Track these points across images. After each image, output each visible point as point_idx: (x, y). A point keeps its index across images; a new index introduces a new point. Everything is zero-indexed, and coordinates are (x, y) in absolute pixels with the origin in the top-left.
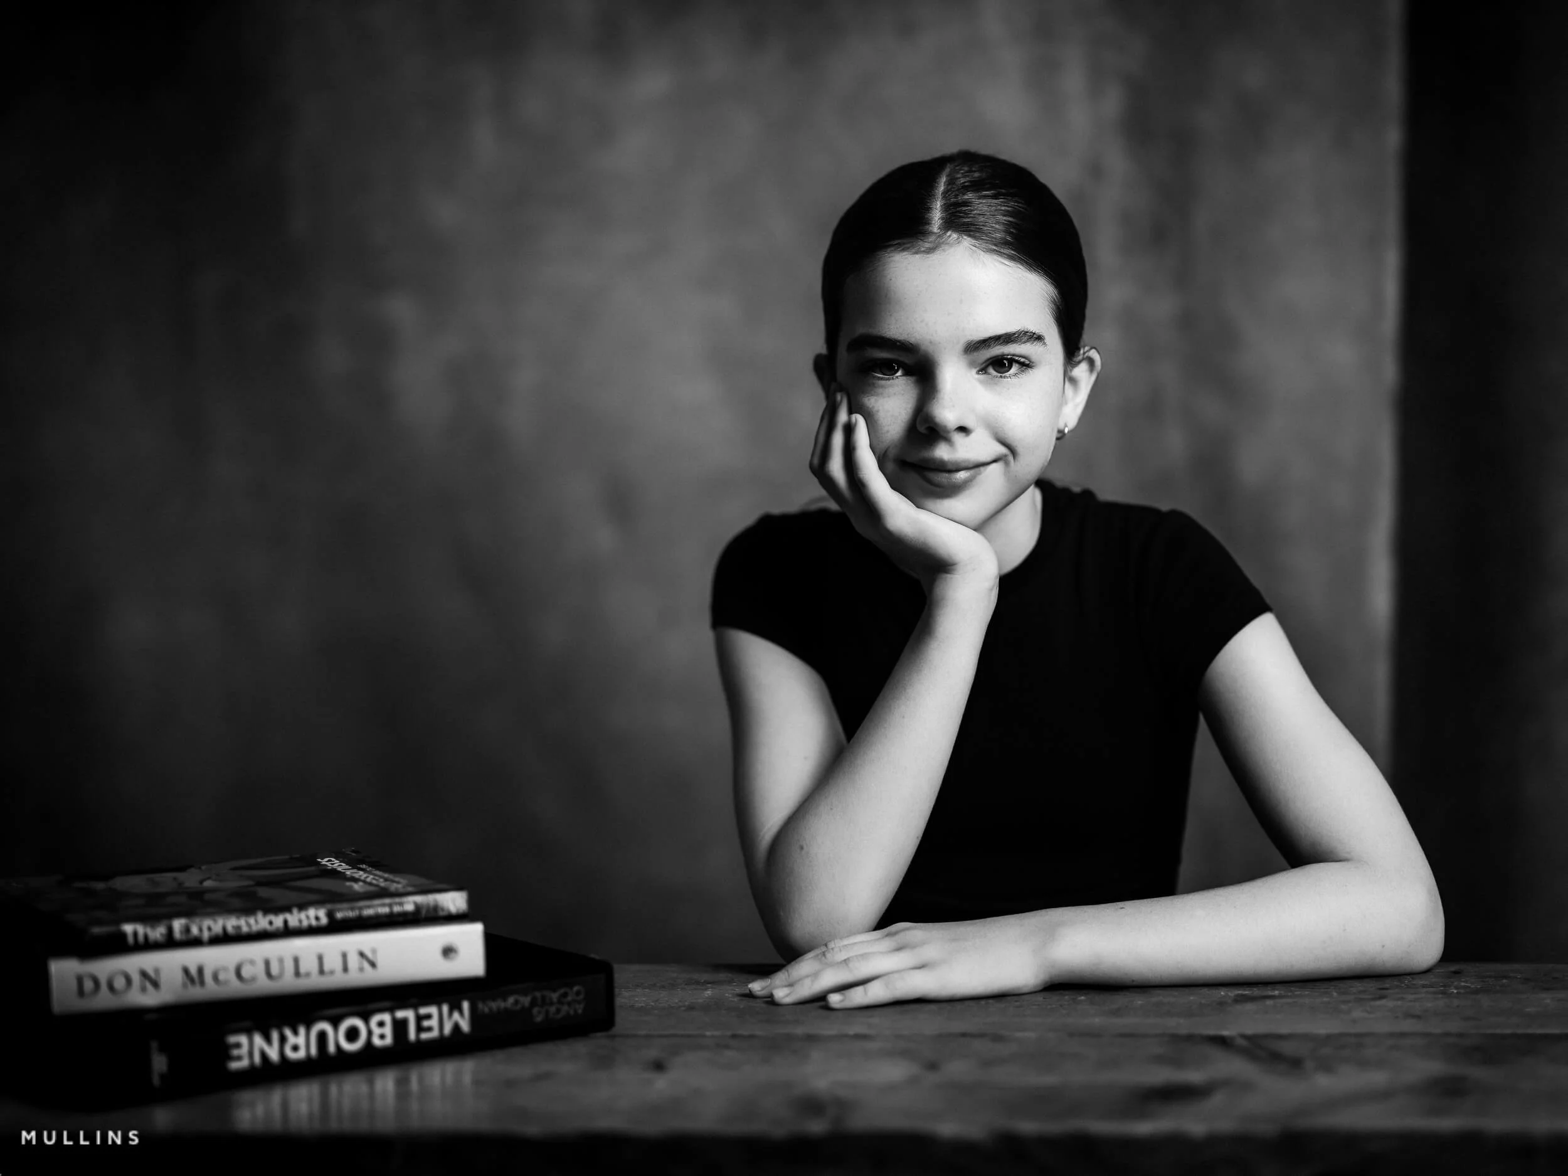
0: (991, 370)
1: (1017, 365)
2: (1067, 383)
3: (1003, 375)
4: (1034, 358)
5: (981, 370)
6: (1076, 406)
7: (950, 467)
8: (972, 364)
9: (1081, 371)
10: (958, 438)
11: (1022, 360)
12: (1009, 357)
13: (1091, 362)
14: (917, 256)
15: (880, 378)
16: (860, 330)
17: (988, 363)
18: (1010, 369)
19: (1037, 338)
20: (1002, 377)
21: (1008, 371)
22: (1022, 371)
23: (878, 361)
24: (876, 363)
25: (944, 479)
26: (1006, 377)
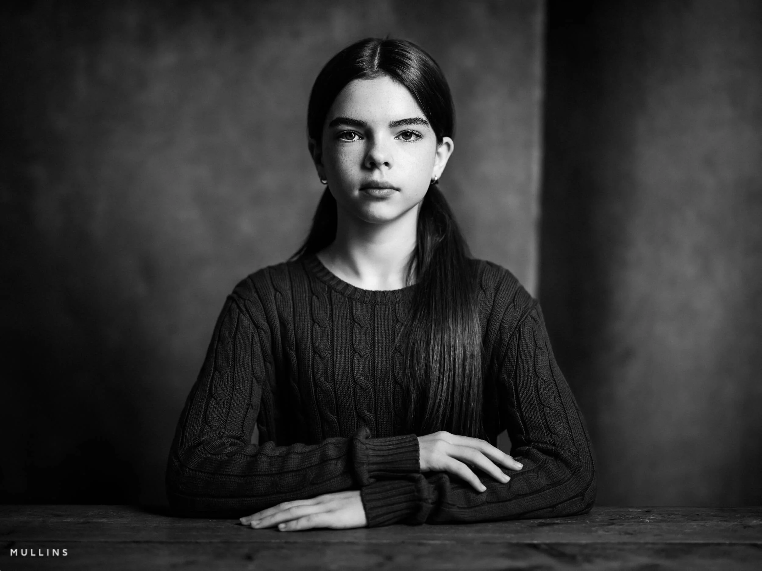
0: (401, 137)
1: (415, 136)
2: (437, 155)
3: (408, 140)
4: (423, 133)
5: (396, 137)
6: (440, 168)
7: (380, 185)
8: (392, 133)
9: (443, 149)
10: (384, 168)
11: (417, 133)
12: (411, 131)
13: (448, 145)
14: (366, 81)
15: (346, 142)
16: (337, 115)
17: (400, 133)
18: (411, 138)
19: (425, 123)
20: (407, 141)
21: (410, 139)
22: (417, 139)
23: (345, 132)
24: (344, 132)
25: (377, 193)
26: (408, 142)
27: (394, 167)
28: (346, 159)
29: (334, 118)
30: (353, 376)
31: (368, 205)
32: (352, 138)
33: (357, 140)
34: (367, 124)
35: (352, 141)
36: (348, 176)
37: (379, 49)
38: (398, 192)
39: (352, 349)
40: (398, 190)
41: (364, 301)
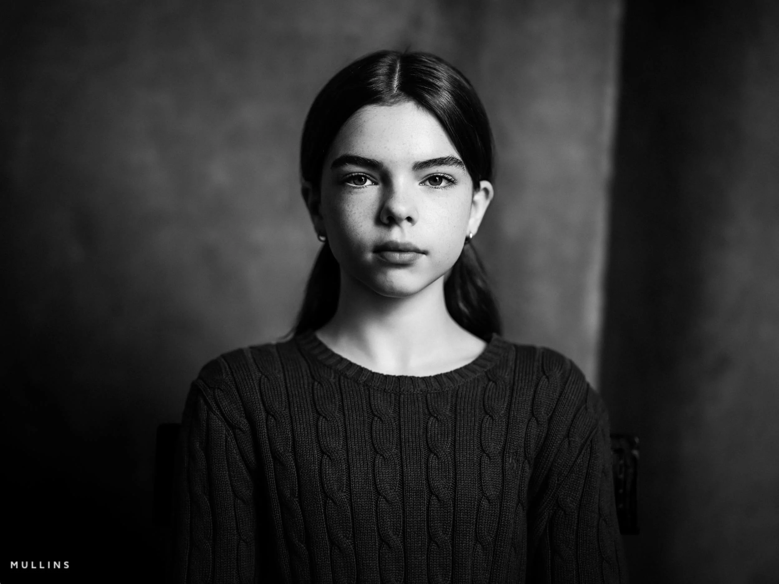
0: (428, 183)
1: (446, 181)
2: (473, 205)
3: (437, 186)
4: (457, 177)
5: (421, 183)
6: (477, 220)
7: (401, 247)
8: (417, 177)
9: (480, 197)
10: (406, 224)
11: (450, 178)
12: (442, 175)
13: (487, 193)
14: (383, 108)
15: (354, 188)
16: (342, 152)
17: (427, 178)
18: (441, 184)
19: (459, 163)
20: (435, 188)
21: (439, 185)
22: (449, 185)
23: (353, 174)
24: (352, 176)
25: (397, 257)
26: (438, 188)
27: (419, 223)
28: (353, 212)
29: (339, 156)
30: (375, 483)
31: (385, 274)
32: (362, 183)
33: (370, 185)
34: (383, 166)
35: (363, 187)
36: (357, 234)
37: (398, 65)
38: (424, 256)
39: (373, 449)
40: (425, 253)
41: (385, 389)
